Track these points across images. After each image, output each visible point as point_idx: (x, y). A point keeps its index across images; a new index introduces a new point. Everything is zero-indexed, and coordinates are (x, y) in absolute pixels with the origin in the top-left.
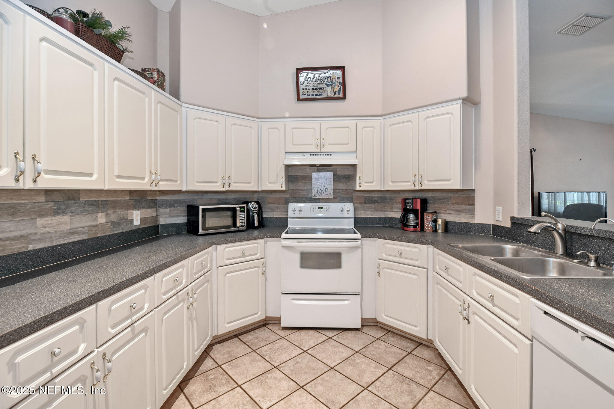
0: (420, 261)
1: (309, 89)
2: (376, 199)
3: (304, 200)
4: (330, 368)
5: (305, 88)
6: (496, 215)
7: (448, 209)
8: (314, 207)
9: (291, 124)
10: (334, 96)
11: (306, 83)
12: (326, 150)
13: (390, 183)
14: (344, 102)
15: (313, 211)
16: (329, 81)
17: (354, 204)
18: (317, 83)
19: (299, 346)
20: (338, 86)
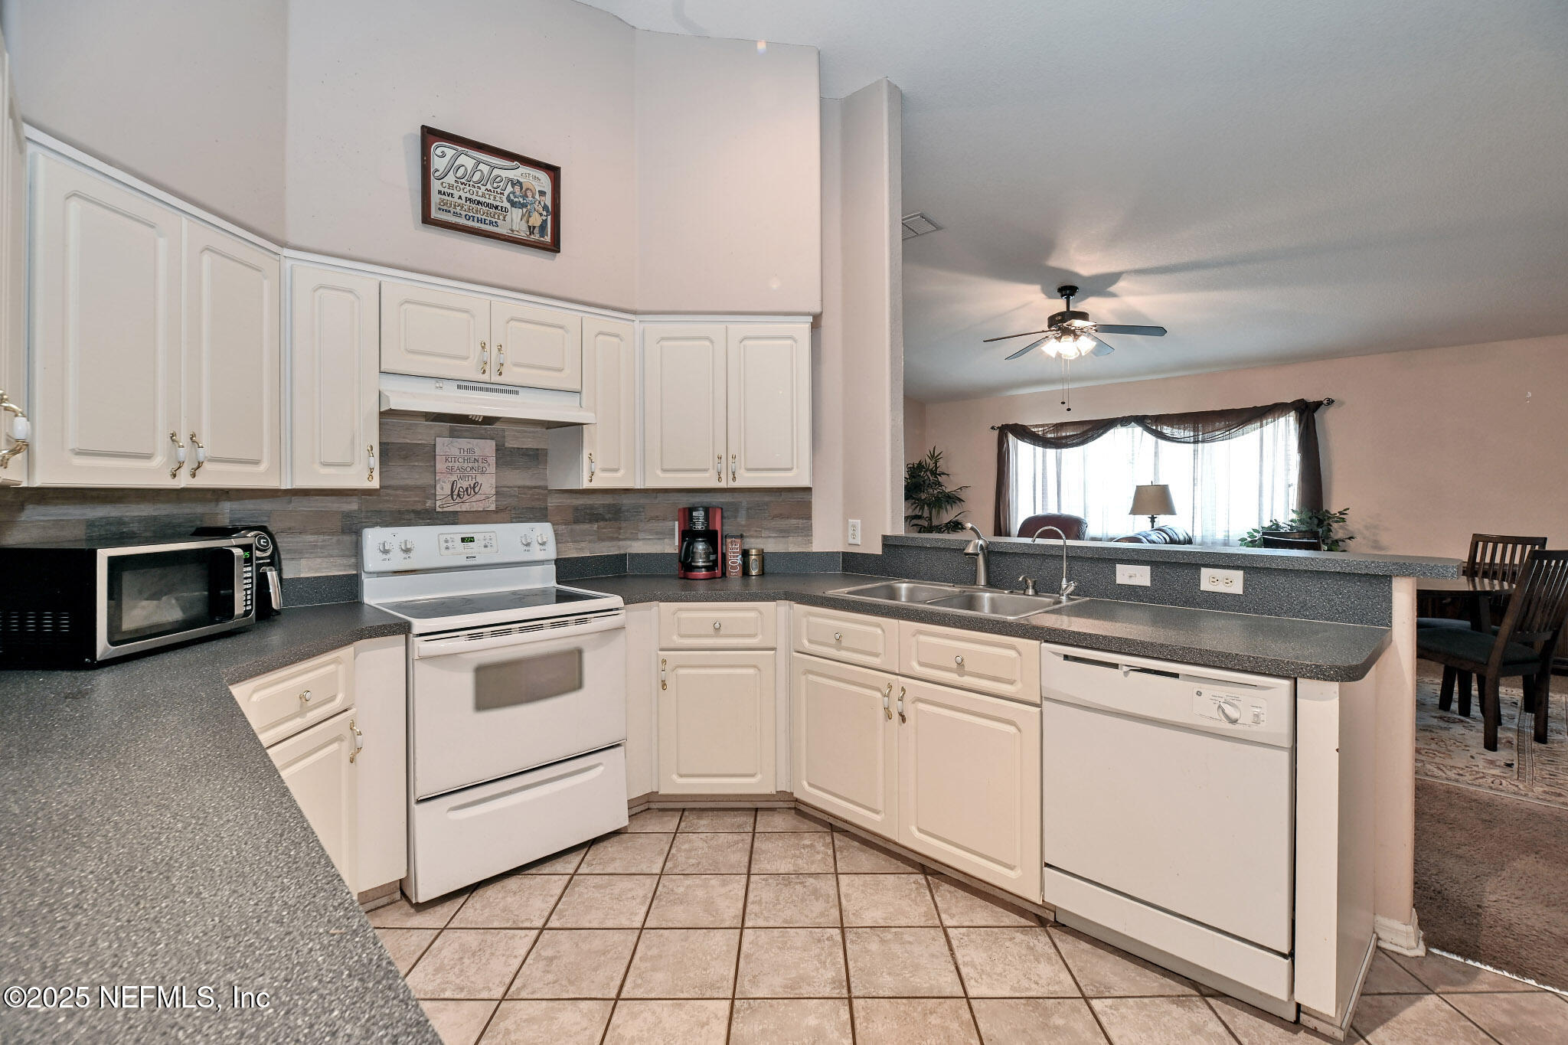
0: (760, 637)
1: (460, 197)
2: (601, 511)
3: (407, 517)
4: (638, 931)
5: (446, 190)
6: (850, 534)
7: (762, 528)
8: (448, 537)
9: (399, 286)
10: (528, 236)
11: (450, 179)
12: (505, 379)
13: (659, 472)
14: (553, 260)
15: (447, 548)
16: (518, 193)
17: (553, 525)
18: (483, 188)
19: (514, 926)
20: (541, 215)
